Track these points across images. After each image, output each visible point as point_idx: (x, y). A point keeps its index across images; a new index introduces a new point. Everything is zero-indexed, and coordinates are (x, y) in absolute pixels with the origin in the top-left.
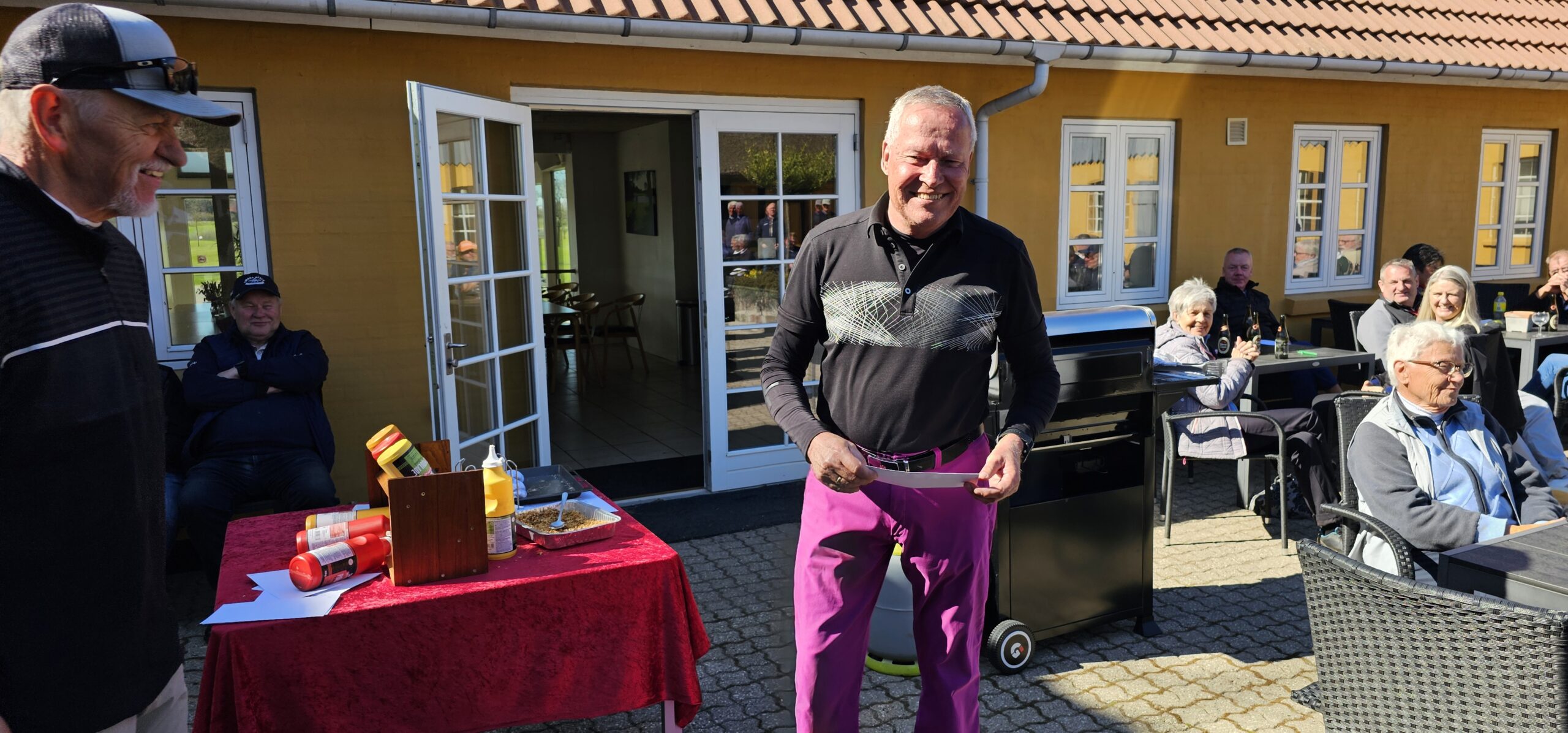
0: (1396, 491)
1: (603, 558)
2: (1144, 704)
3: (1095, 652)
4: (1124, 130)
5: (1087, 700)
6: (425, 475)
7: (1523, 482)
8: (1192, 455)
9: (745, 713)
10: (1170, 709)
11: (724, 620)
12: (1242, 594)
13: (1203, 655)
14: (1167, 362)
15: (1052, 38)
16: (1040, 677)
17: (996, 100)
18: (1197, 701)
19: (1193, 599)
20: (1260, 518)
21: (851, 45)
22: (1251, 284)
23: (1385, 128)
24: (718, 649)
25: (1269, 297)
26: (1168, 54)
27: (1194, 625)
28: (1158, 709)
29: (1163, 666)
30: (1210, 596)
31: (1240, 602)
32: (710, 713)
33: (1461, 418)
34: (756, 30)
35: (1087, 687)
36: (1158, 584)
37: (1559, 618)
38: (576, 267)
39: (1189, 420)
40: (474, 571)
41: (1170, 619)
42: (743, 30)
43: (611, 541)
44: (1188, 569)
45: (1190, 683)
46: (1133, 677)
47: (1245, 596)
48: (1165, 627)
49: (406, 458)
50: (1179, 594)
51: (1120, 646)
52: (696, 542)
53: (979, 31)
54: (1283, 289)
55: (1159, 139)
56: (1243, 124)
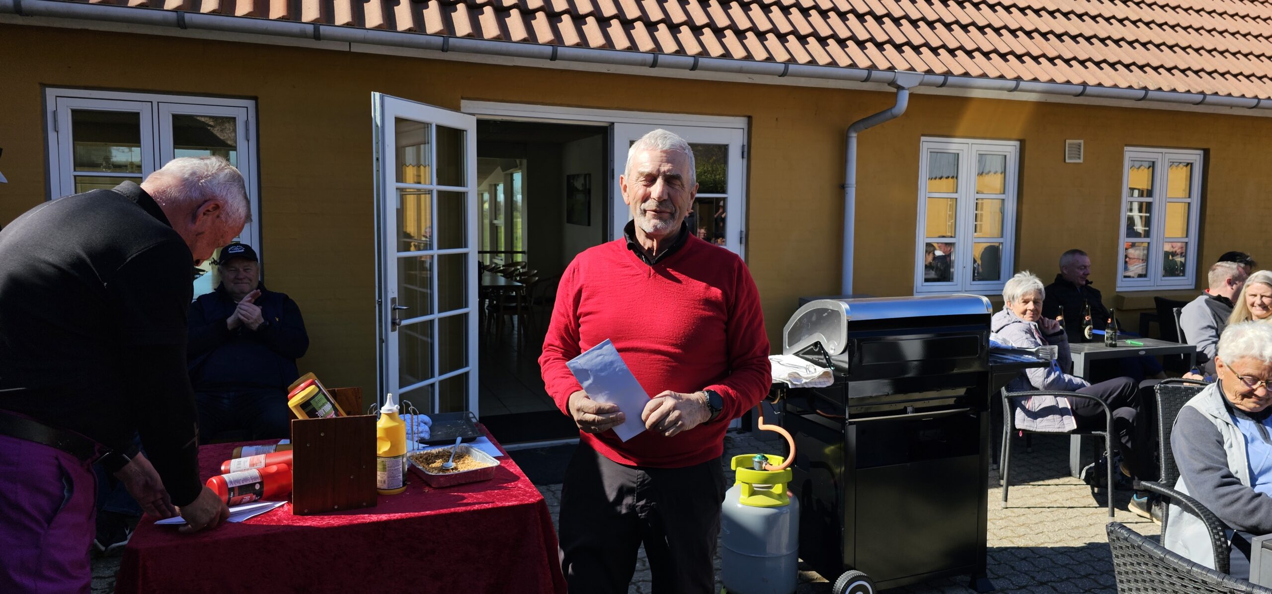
1: (479, 498)
4: (975, 147)
6: (329, 417)
8: (1028, 428)
12: (1071, 557)
14: (1003, 345)
15: (912, 69)
17: (863, 120)
19: (1025, 559)
21: (740, 71)
22: (1087, 282)
23: (1207, 152)
25: (1101, 293)
26: (1013, 84)
30: (1041, 557)
31: (1068, 564)
34: (661, 58)
36: (992, 542)
38: (525, 249)
39: (1025, 398)
40: (364, 504)
41: (1003, 577)
42: (650, 57)
43: (491, 482)
44: (1022, 530)
47: (1073, 560)
48: (997, 585)
49: (312, 402)
50: (1012, 553)
53: (849, 62)
54: (1115, 286)
55: (1005, 156)
56: (1080, 145)
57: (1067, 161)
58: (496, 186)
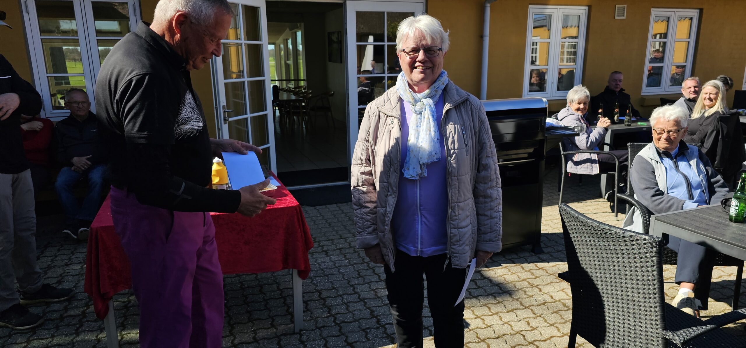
0: (646, 188)
2: (526, 283)
3: (510, 259)
4: (562, 11)
5: (501, 280)
7: (715, 186)
8: (573, 172)
9: (343, 278)
10: (538, 285)
11: (344, 238)
13: (560, 263)
14: (553, 125)
16: (481, 269)
18: (551, 283)
20: (609, 202)
22: (622, 90)
23: (701, 10)
24: (339, 250)
25: (630, 96)
27: (561, 249)
28: (532, 285)
29: (540, 267)
32: (328, 277)
33: (687, 154)
35: (501, 274)
37: (657, 239)
38: (305, 78)
39: (573, 155)
41: (550, 247)
45: (551, 275)
46: (524, 271)
48: (546, 250)
50: (558, 235)
51: (523, 257)
52: (339, 205)
54: (640, 91)
55: (580, 16)
56: (624, 8)
57: (616, 18)
58: (287, 40)
